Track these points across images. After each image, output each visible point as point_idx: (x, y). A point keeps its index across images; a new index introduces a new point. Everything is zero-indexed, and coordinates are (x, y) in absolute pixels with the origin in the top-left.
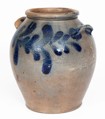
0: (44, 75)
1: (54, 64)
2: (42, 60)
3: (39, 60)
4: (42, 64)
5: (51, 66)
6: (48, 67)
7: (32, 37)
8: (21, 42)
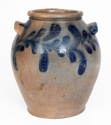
0: (79, 76)
1: (88, 63)
2: (78, 61)
3: (75, 61)
4: (79, 65)
5: (86, 66)
6: (83, 67)
7: (62, 39)
8: (49, 46)
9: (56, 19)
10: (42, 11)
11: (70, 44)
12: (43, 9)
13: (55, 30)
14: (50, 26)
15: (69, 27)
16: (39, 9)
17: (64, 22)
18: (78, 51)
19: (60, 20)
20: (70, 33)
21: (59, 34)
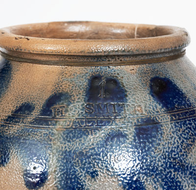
7: (133, 130)
8: (89, 157)
9: (107, 56)
10: (41, 30)
11: (161, 147)
12: (43, 24)
13: (105, 99)
14: (85, 83)
15: (151, 87)
16: (31, 25)
17: (135, 67)
18: (191, 173)
19: (118, 61)
20: (159, 107)
21: (120, 110)
